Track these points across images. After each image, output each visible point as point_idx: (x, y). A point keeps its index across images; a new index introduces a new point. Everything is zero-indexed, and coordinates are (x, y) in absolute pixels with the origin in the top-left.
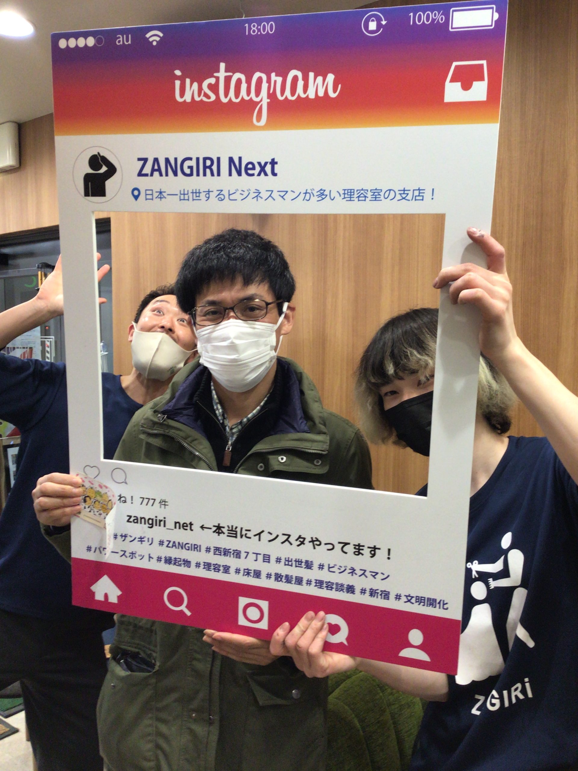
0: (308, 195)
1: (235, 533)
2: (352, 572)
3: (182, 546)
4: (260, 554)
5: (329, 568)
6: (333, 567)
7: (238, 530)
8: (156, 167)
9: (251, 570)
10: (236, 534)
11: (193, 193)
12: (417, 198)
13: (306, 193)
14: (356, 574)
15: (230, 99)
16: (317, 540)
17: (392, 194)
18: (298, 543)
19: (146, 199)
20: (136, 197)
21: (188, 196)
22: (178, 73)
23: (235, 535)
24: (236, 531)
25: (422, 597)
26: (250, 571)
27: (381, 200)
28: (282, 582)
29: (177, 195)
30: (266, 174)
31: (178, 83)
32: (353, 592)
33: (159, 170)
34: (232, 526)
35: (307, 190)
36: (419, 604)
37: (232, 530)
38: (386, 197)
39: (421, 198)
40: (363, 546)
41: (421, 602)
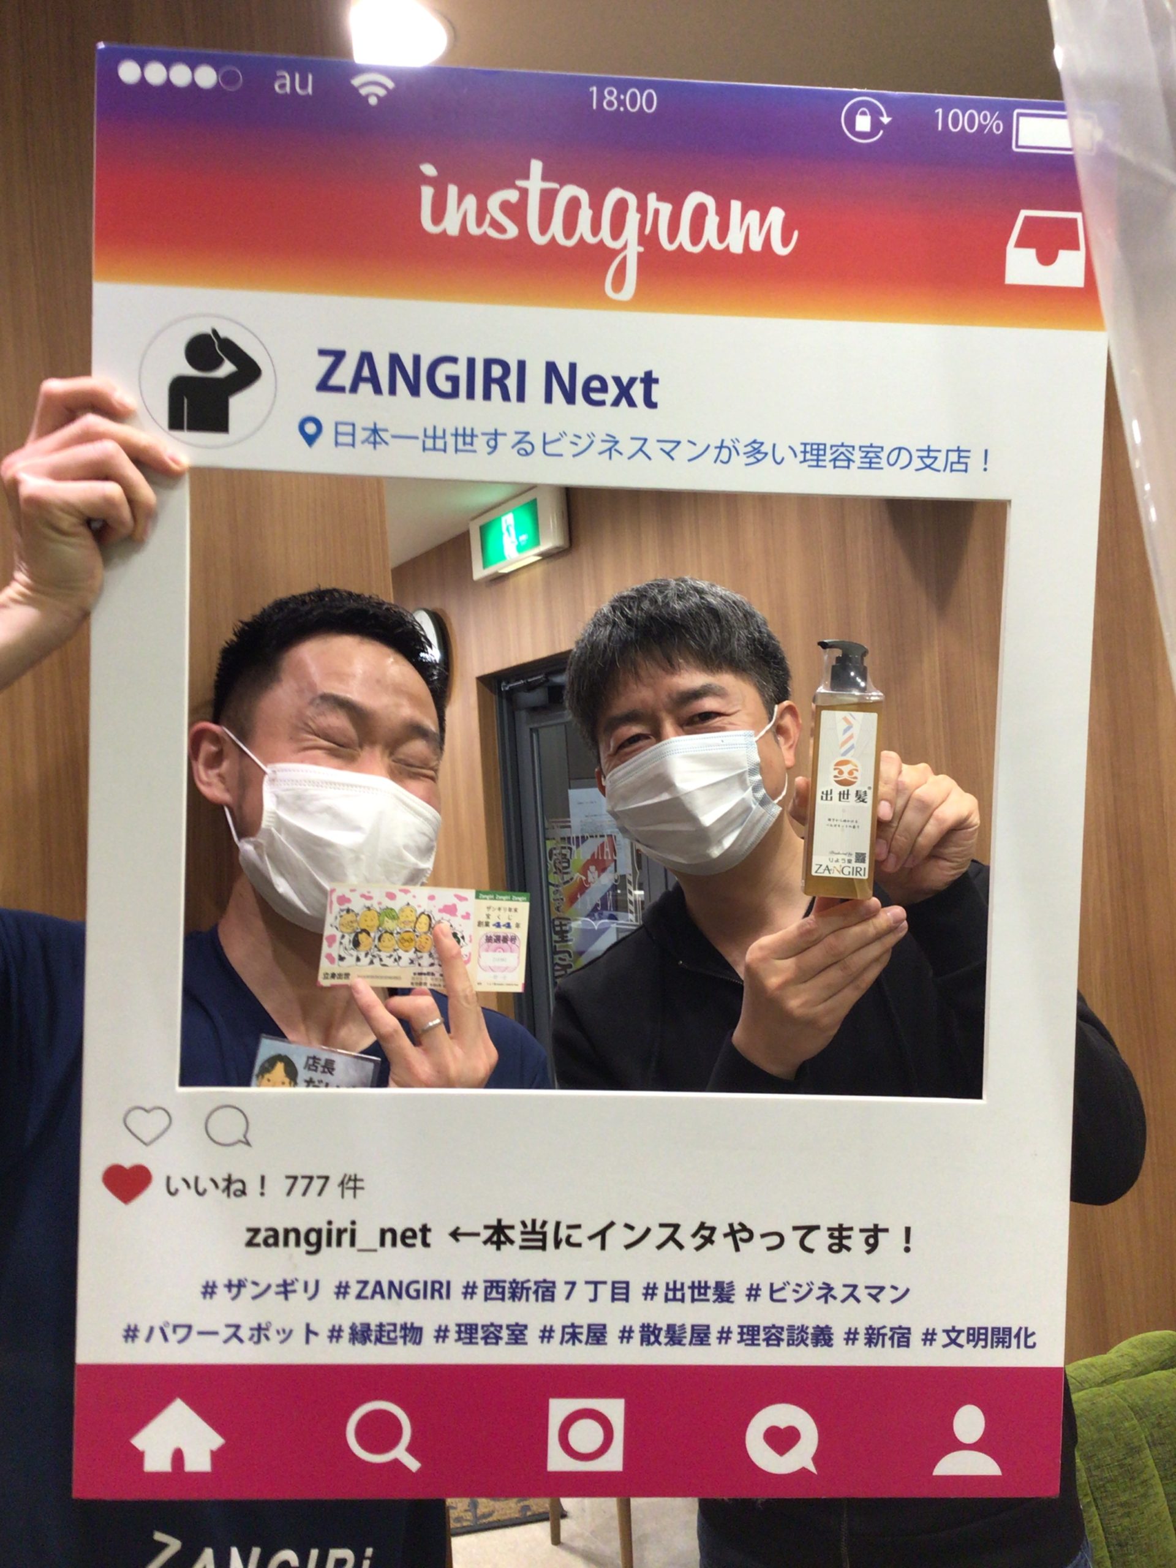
0: (725, 452)
1: (540, 1237)
2: (825, 1296)
3: (398, 1290)
4: (605, 1283)
5: (772, 1291)
6: (782, 1289)
7: (550, 1230)
8: (366, 372)
9: (581, 1327)
10: (544, 1240)
11: (456, 435)
12: (955, 467)
13: (721, 447)
14: (834, 1298)
15: (553, 239)
16: (744, 1228)
17: (904, 455)
18: (699, 1241)
19: (337, 444)
20: (310, 440)
21: (445, 443)
22: (429, 170)
23: (540, 1244)
24: (544, 1234)
25: (979, 1328)
26: (578, 1330)
27: (882, 468)
28: (660, 1344)
29: (416, 438)
30: (632, 403)
31: (427, 193)
32: (828, 1343)
33: (374, 380)
34: (534, 1222)
35: (723, 441)
36: (975, 1346)
37: (534, 1232)
38: (892, 462)
39: (963, 467)
40: (851, 1229)
41: (979, 1339)
